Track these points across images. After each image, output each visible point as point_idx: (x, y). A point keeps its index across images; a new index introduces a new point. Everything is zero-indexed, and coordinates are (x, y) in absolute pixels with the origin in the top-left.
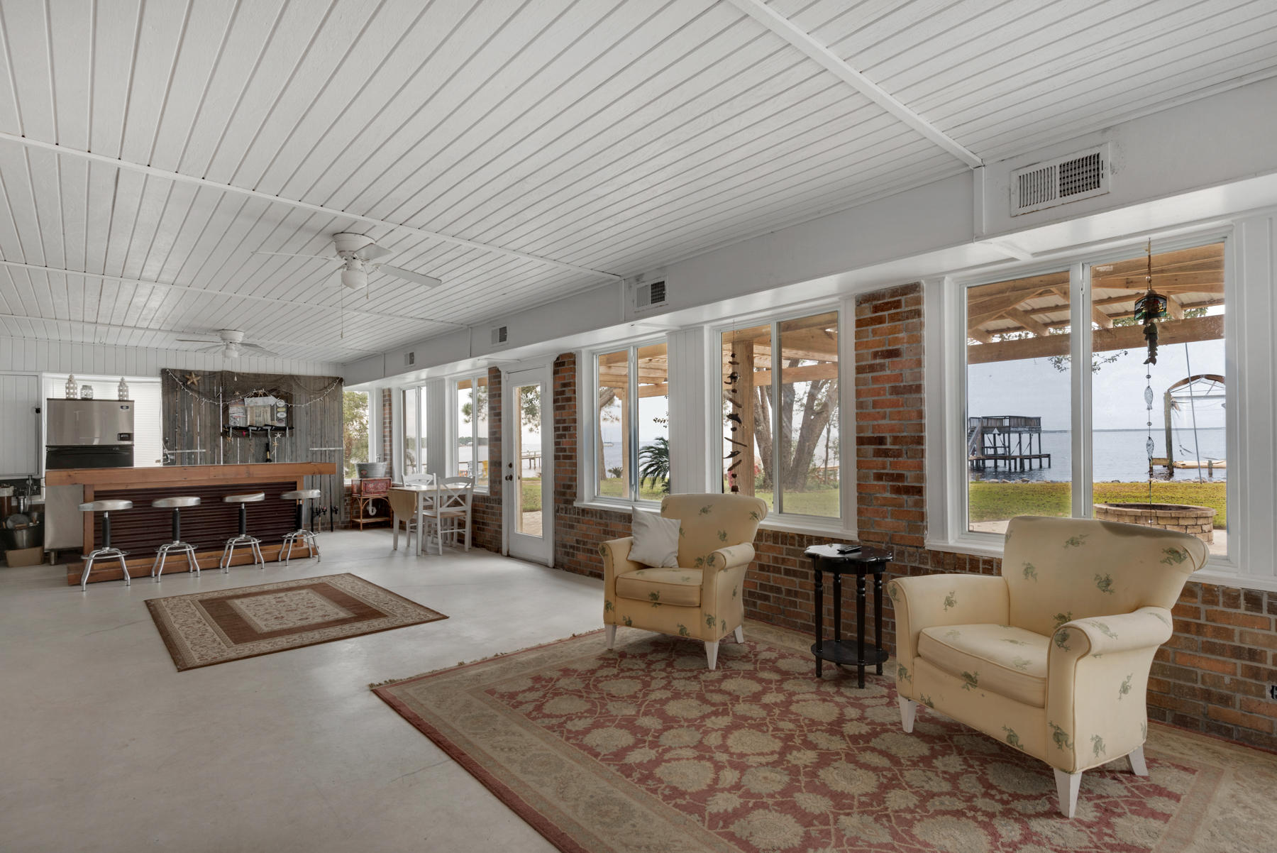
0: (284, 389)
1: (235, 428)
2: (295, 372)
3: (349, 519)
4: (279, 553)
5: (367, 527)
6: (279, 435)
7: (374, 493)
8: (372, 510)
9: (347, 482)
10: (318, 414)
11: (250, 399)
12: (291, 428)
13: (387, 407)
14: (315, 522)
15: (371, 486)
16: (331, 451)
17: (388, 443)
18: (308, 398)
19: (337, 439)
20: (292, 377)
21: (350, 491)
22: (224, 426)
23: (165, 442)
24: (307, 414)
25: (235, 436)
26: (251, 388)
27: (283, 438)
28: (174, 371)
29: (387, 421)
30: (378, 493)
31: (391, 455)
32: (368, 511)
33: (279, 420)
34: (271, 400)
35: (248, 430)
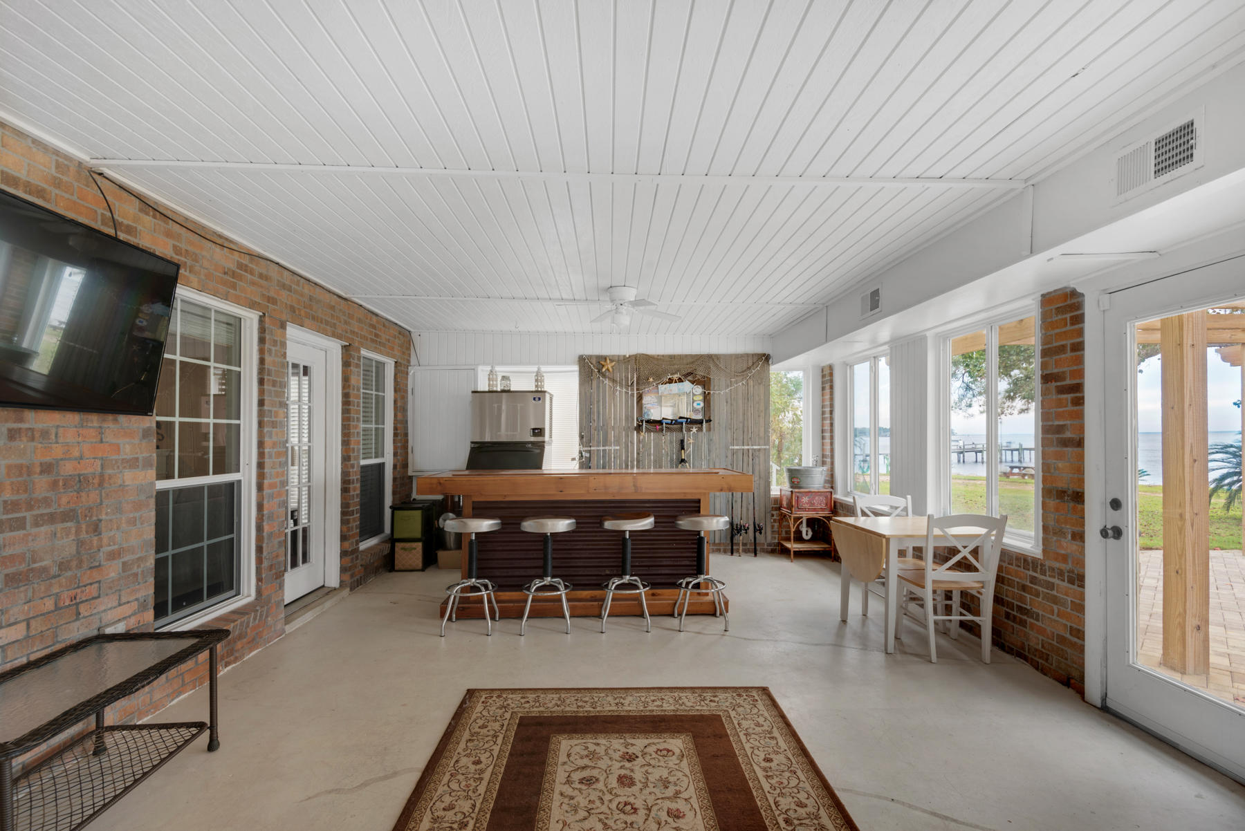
0: (700, 373)
1: (648, 422)
2: (714, 350)
3: (776, 541)
4: (675, 604)
5: (800, 555)
6: (694, 430)
7: (809, 510)
8: (806, 533)
9: (775, 491)
10: (740, 402)
11: (664, 386)
12: (709, 421)
13: (828, 391)
14: (735, 541)
15: (805, 500)
16: (755, 450)
17: (828, 441)
18: (729, 382)
19: (762, 434)
20: (710, 357)
21: (777, 504)
22: (637, 420)
23: (581, 437)
24: (727, 402)
25: (648, 430)
26: (665, 372)
27: (700, 433)
28: (590, 357)
29: (828, 410)
30: (814, 510)
31: (832, 457)
32: (801, 532)
33: (695, 411)
34: (687, 386)
35: (662, 424)
